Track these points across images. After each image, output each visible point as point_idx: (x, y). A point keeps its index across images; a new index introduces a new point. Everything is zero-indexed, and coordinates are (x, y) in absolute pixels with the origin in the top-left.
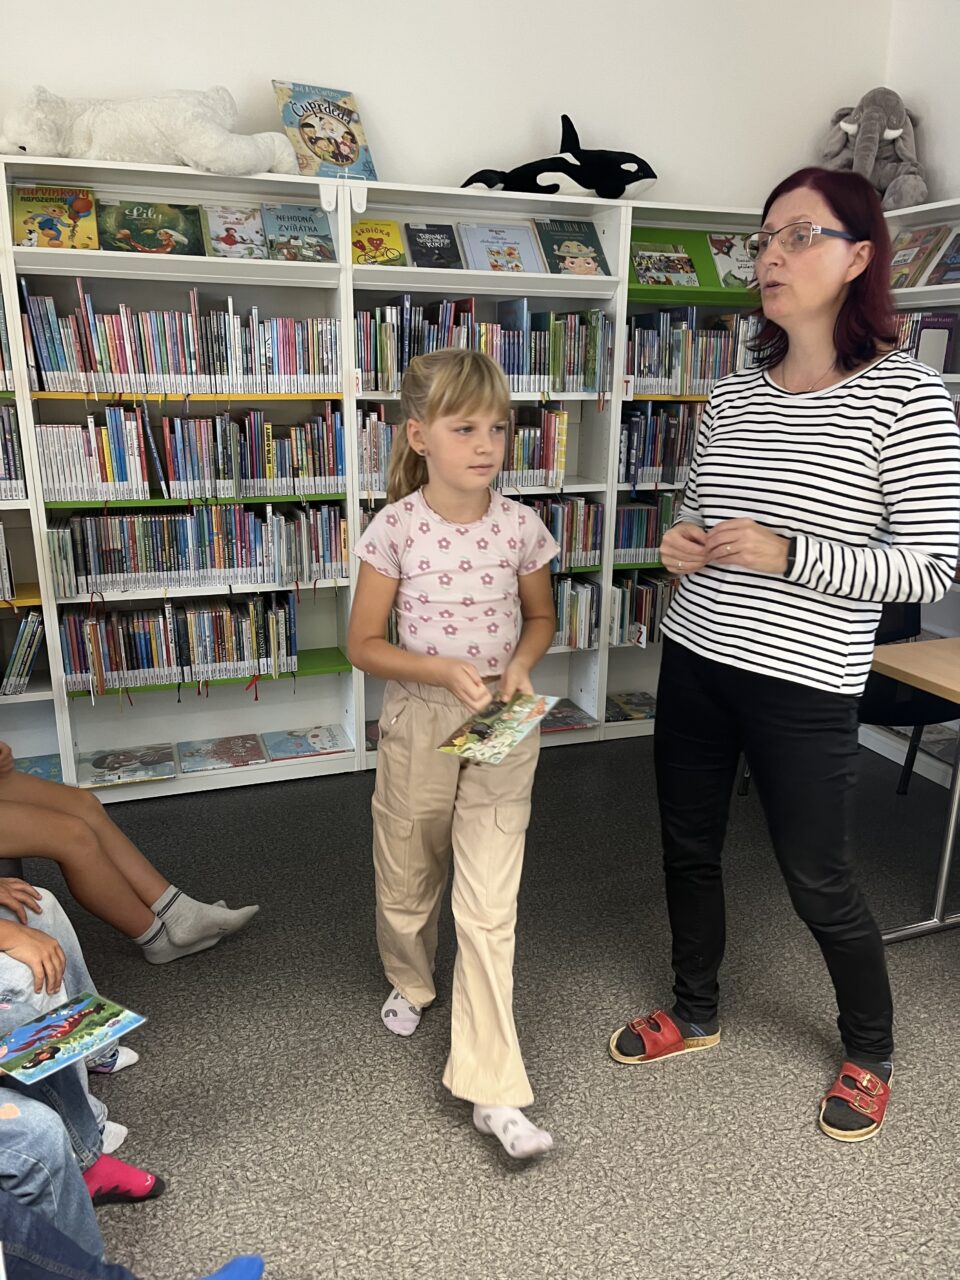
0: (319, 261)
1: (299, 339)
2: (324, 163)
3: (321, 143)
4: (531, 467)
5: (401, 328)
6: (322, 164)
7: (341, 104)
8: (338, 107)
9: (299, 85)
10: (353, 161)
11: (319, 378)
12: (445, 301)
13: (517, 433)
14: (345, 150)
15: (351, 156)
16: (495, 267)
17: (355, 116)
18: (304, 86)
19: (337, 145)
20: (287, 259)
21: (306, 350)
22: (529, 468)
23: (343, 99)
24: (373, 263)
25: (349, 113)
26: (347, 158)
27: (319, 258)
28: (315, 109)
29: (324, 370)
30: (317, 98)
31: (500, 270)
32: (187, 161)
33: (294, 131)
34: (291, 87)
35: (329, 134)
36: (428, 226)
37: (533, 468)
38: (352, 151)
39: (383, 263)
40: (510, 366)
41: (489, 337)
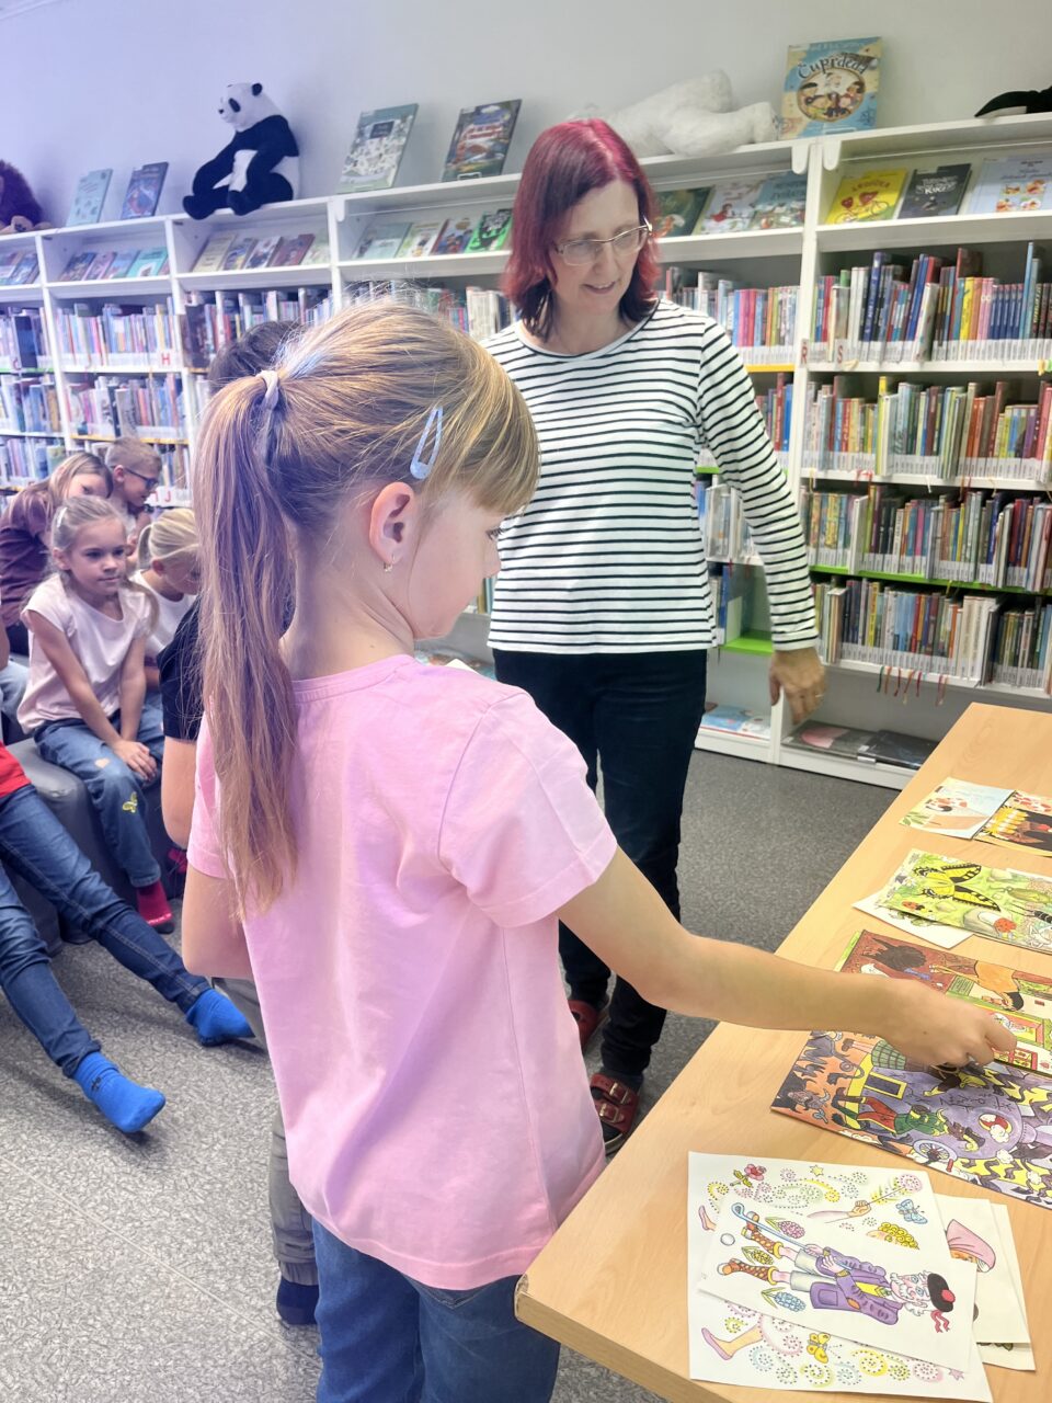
0: (792, 226)
1: (759, 310)
2: (814, 122)
3: (818, 103)
4: (1019, 454)
5: (868, 292)
6: (810, 125)
7: (862, 53)
8: (856, 57)
9: (817, 44)
10: (850, 112)
11: (775, 349)
12: (921, 256)
13: (1003, 411)
14: (845, 103)
15: (851, 108)
16: (1000, 207)
17: (874, 63)
18: (822, 44)
19: (838, 98)
20: (762, 229)
21: (764, 320)
22: (1016, 456)
23: (866, 47)
24: (851, 221)
25: (866, 61)
26: (844, 111)
27: (794, 223)
28: (827, 67)
29: (781, 341)
30: (833, 54)
31: (1006, 210)
32: (672, 149)
33: (792, 97)
34: (807, 48)
35: (833, 89)
36: (940, 168)
37: (1021, 457)
38: (854, 101)
39: (863, 220)
40: (1002, 329)
41: (976, 295)
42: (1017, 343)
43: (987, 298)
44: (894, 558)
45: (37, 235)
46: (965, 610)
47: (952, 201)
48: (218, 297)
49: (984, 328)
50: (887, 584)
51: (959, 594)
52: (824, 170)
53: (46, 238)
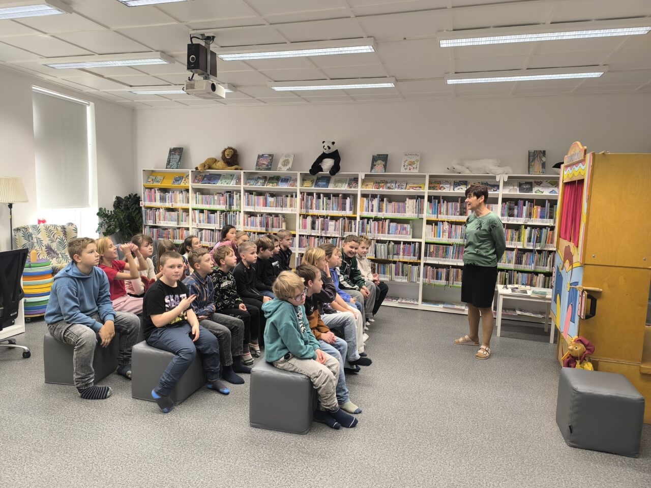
24: (510, 191)
40: (542, 217)
41: (537, 209)
42: (545, 220)
43: (539, 210)
44: (523, 265)
45: (242, 172)
46: (539, 277)
47: (530, 190)
48: (315, 194)
49: (539, 216)
50: (518, 271)
51: (537, 274)
52: (504, 182)
53: (244, 172)
